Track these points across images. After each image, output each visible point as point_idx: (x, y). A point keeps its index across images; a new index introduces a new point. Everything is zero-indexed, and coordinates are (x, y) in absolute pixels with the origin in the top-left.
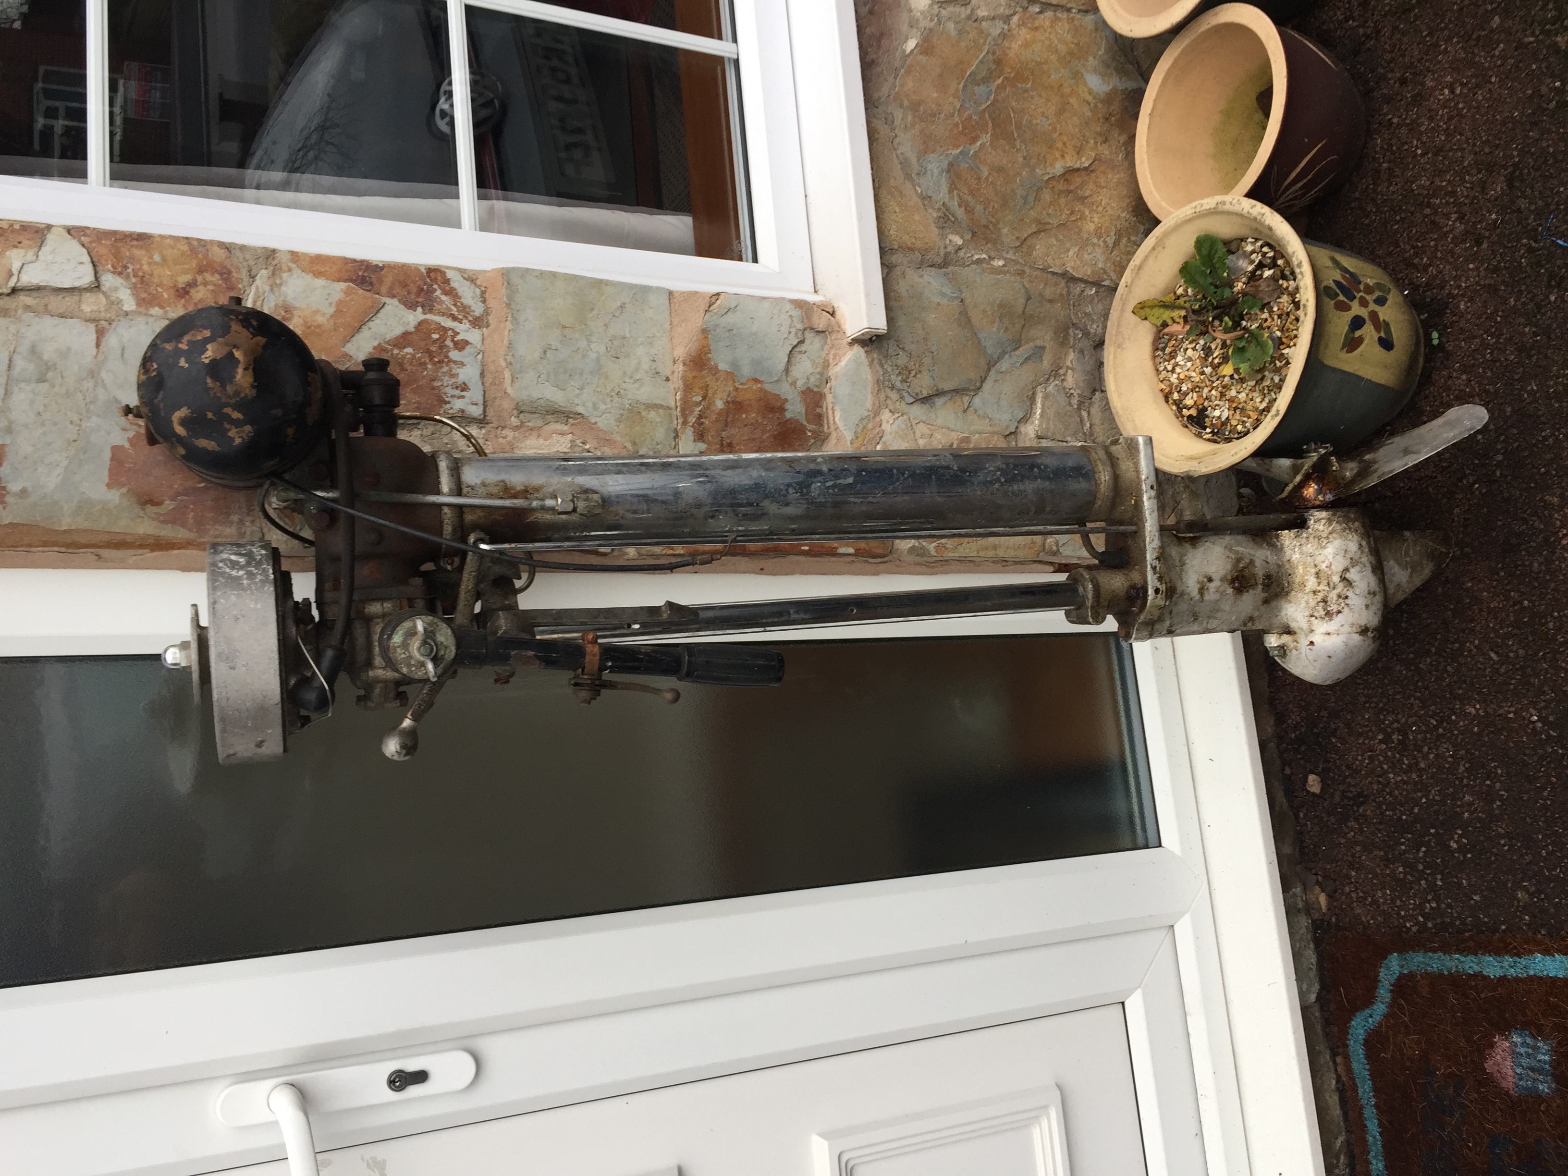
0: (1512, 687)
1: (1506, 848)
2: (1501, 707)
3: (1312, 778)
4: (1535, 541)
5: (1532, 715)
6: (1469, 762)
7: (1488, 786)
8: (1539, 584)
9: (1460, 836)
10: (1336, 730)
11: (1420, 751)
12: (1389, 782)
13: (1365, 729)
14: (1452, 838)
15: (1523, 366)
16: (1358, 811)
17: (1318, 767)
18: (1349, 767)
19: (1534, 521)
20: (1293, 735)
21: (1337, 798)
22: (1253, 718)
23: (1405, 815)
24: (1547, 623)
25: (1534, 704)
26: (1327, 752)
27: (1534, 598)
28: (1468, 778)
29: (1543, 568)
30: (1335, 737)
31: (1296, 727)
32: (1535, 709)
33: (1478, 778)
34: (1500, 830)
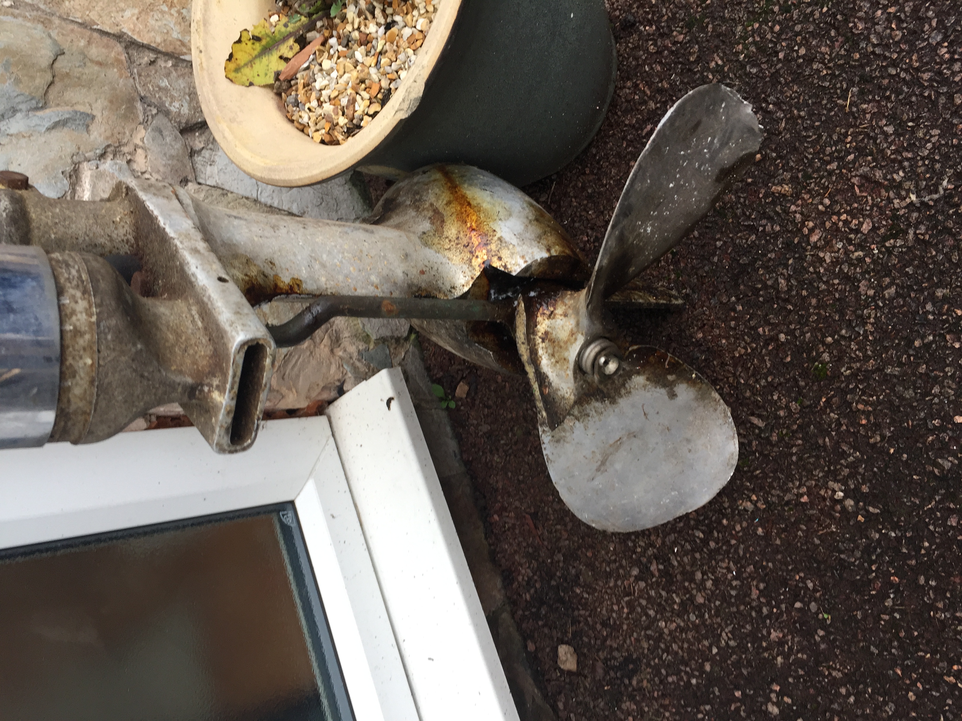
0: (794, 458)
1: (852, 699)
2: (789, 490)
3: (563, 650)
4: (773, 250)
5: (834, 492)
6: (762, 580)
7: (799, 610)
8: (795, 306)
9: (778, 694)
10: (577, 576)
11: (692, 580)
12: (661, 633)
13: (613, 566)
14: (770, 700)
15: (697, 43)
16: (630, 683)
17: (566, 632)
18: (604, 624)
19: (764, 226)
20: (528, 597)
21: (600, 671)
22: (473, 584)
23: (694, 676)
24: (819, 355)
25: (834, 475)
26: (573, 610)
27: (792, 327)
28: (768, 604)
29: (793, 282)
30: (578, 585)
31: (529, 583)
32: (836, 480)
33: (782, 602)
34: (834, 673)
